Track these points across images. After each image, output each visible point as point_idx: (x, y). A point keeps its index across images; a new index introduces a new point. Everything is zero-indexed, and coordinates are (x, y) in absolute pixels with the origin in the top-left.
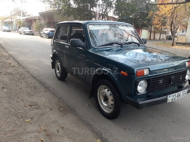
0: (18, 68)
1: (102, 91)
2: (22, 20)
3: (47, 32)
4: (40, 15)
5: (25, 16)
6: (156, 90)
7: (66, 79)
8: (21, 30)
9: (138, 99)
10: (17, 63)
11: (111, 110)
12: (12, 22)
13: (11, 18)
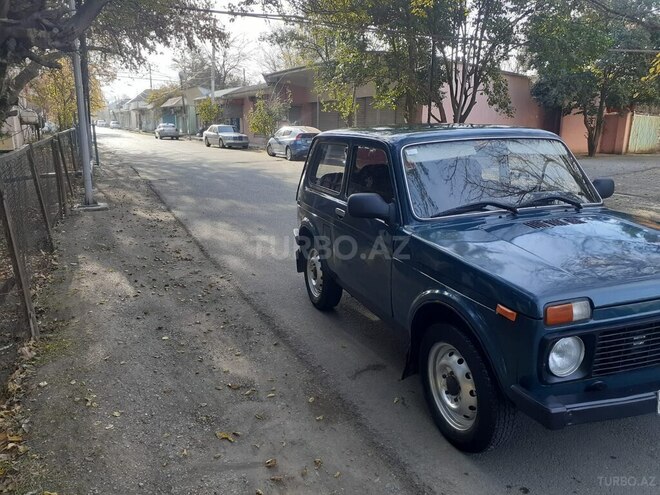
0: (200, 264)
1: (443, 361)
2: (213, 103)
3: (288, 139)
4: (269, 84)
5: (223, 87)
6: (618, 369)
7: (337, 308)
8: (212, 133)
9: (551, 399)
10: (197, 250)
11: (469, 424)
12: (183, 109)
13: (182, 95)
